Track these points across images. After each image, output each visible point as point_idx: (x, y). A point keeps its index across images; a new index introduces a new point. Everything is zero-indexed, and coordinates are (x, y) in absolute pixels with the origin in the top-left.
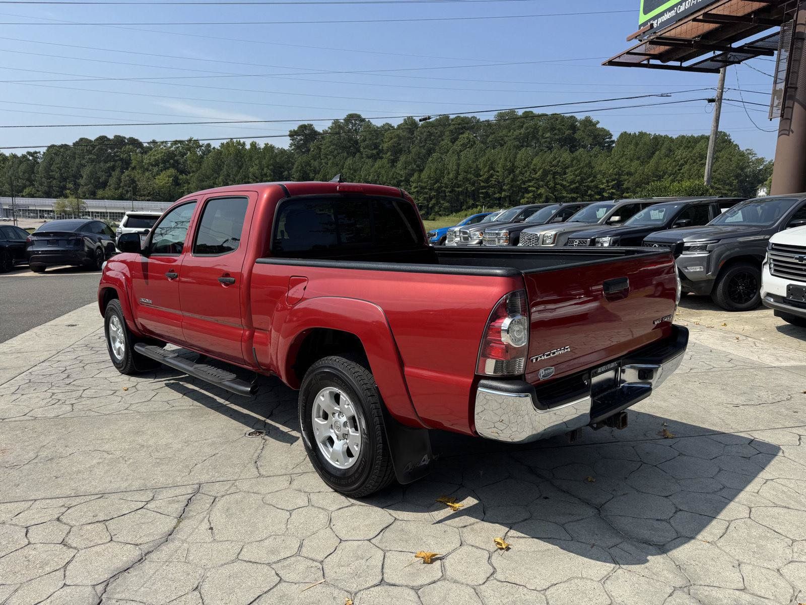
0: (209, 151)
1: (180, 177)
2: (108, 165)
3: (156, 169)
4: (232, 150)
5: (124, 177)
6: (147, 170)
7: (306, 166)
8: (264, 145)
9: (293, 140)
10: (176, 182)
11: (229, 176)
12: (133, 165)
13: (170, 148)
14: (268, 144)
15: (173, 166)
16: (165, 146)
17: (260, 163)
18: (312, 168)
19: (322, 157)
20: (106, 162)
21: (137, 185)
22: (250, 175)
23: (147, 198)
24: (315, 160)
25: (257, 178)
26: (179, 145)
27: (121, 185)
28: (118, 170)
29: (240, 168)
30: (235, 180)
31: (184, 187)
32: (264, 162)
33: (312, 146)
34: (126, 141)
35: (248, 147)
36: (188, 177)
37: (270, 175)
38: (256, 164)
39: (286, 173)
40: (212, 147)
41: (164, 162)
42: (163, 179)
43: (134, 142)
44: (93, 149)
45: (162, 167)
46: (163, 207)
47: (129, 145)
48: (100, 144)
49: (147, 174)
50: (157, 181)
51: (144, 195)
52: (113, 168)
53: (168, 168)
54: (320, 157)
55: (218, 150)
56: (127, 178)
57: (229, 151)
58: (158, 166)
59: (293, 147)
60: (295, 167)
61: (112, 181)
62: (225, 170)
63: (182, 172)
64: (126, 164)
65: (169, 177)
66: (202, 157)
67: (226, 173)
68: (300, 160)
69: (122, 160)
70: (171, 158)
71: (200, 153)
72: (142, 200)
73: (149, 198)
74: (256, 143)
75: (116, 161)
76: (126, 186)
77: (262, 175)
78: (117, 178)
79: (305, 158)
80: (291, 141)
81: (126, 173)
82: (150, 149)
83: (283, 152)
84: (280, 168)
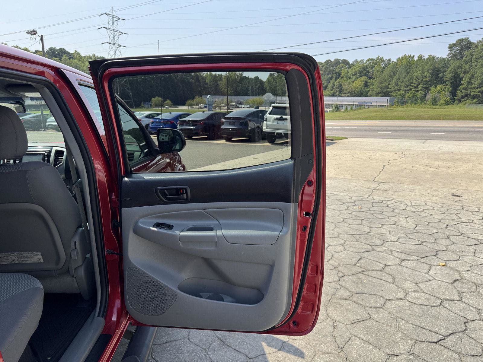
0: (389, 64)
1: (369, 81)
2: (329, 76)
3: (354, 77)
4: (404, 62)
5: (337, 83)
6: (350, 78)
7: (458, 68)
8: (428, 57)
9: (451, 51)
10: (366, 85)
11: (400, 79)
12: (342, 76)
13: (365, 64)
14: (431, 55)
15: (365, 75)
16: (362, 63)
17: (422, 69)
18: (463, 70)
19: (473, 61)
20: (328, 75)
21: (342, 87)
22: (414, 78)
23: (347, 95)
24: (466, 64)
25: (419, 79)
26: (371, 61)
27: (334, 87)
28: (334, 79)
29: (408, 73)
30: (403, 81)
31: (370, 87)
32: (426, 68)
33: (466, 54)
34: (341, 61)
35: (416, 58)
36: (374, 81)
37: (429, 77)
38: (420, 70)
39: (441, 74)
40: (392, 61)
41: (360, 73)
42: (358, 83)
43: (345, 62)
44: (323, 68)
45: (358, 76)
46: (354, 100)
47: (342, 63)
48: (327, 64)
49: (349, 80)
50: (354, 84)
51: (346, 93)
52: (331, 78)
53: (362, 76)
54: (471, 61)
55: (395, 62)
56: (338, 83)
57: (402, 62)
58: (356, 75)
59: (450, 56)
60: (449, 69)
61: (330, 86)
62: (397, 75)
63: (370, 78)
64: (338, 75)
65: (362, 82)
66: (384, 68)
67: (397, 77)
68: (454, 64)
69: (336, 73)
70: (364, 70)
71: (384, 65)
72: (344, 96)
74: (422, 56)
75: (333, 74)
76: (336, 88)
77: (423, 77)
78: (333, 84)
79: (458, 63)
80: (449, 52)
81: (338, 80)
82: (353, 65)
83: (442, 60)
84: (438, 71)
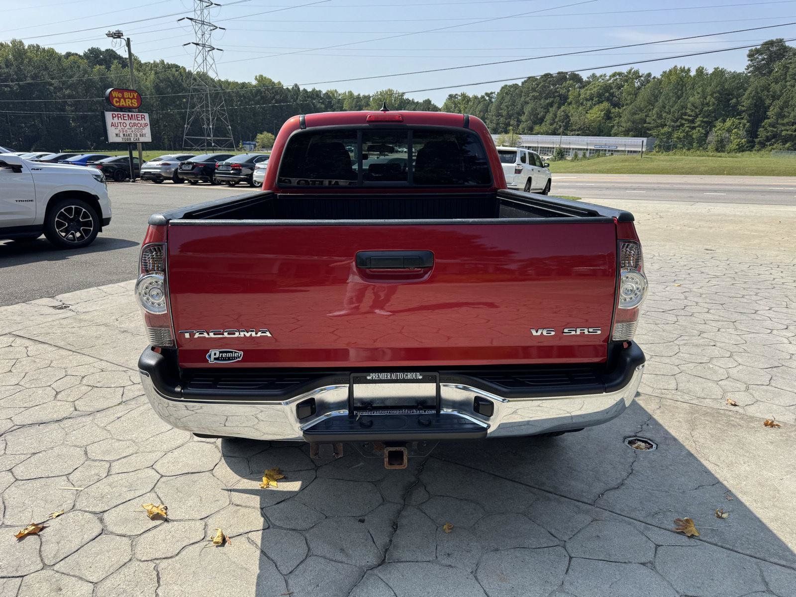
0: (648, 82)
1: (613, 110)
2: (547, 101)
3: (589, 103)
4: (673, 78)
5: (560, 113)
6: (582, 104)
7: (762, 91)
8: (714, 70)
9: (751, 61)
10: (608, 116)
11: (665, 108)
12: (569, 101)
13: (608, 80)
14: (718, 68)
15: (608, 100)
16: (603, 79)
17: (703, 91)
18: (771, 93)
19: (788, 79)
20: (546, 99)
21: (570, 120)
22: (689, 105)
23: (577, 133)
24: (777, 83)
25: (696, 108)
26: (618, 77)
27: (556, 120)
28: (556, 105)
29: (679, 98)
30: (670, 111)
31: (615, 121)
32: (709, 89)
33: (777, 67)
34: (568, 77)
35: (693, 73)
36: (621, 111)
37: (714, 104)
38: (698, 93)
39: (734, 100)
40: (652, 77)
41: (600, 95)
42: (596, 113)
43: (576, 78)
44: (538, 87)
45: (596, 101)
46: (589, 142)
47: (570, 80)
48: (544, 81)
49: (581, 108)
50: (588, 116)
51: (575, 130)
52: (551, 105)
53: (602, 102)
54: (785, 78)
55: (658, 79)
56: (562, 113)
57: (670, 79)
58: (593, 100)
59: (751, 69)
60: (748, 92)
61: (549, 117)
62: (660, 101)
63: (616, 105)
64: (564, 99)
65: (602, 111)
66: (639, 88)
67: (661, 104)
68: (756, 83)
69: (560, 96)
70: (607, 91)
71: (639, 84)
72: (572, 135)
73: (579, 132)
74: (703, 68)
75: (554, 97)
76: (560, 121)
77: (703, 105)
78: (554, 114)
79: (763, 81)
80: (749, 62)
81: (563, 108)
82: (588, 83)
83: (736, 76)
84: (729, 95)
